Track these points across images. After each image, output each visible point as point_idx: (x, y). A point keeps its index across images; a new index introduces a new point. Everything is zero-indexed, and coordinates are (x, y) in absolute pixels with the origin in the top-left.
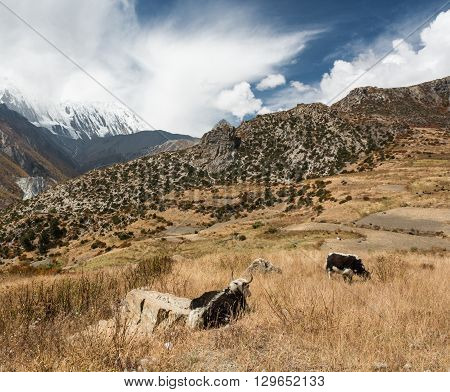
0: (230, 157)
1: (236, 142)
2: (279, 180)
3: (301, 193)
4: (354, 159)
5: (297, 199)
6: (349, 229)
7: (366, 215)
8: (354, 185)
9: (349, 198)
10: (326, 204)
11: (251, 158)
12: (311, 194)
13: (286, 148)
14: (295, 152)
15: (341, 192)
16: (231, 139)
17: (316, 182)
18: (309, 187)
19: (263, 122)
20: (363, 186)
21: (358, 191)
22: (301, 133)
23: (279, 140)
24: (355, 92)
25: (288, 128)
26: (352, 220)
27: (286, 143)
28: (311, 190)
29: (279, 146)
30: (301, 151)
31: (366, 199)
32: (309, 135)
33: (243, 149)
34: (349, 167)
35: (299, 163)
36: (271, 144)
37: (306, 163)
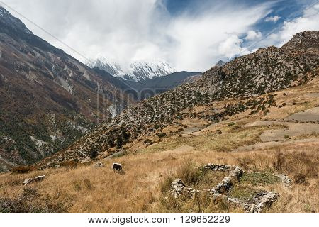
0: (220, 85)
1: (223, 76)
2: (250, 95)
3: (259, 102)
4: (296, 77)
5: (257, 106)
6: (279, 123)
7: (292, 114)
8: (290, 95)
9: (284, 104)
10: (272, 109)
11: (232, 84)
12: (265, 103)
13: (253, 76)
14: (259, 78)
15: (281, 100)
16: (220, 74)
17: (269, 95)
18: (264, 99)
19: (238, 62)
20: (295, 96)
21: (291, 99)
22: (262, 66)
23: (248, 71)
24: (297, 35)
25: (254, 64)
26: (283, 117)
27: (253, 73)
28: (265, 100)
29: (249, 75)
30: (262, 76)
31: (294, 104)
32: (267, 66)
33: (227, 79)
34: (292, 83)
35: (262, 84)
36: (244, 74)
37: (266, 83)
